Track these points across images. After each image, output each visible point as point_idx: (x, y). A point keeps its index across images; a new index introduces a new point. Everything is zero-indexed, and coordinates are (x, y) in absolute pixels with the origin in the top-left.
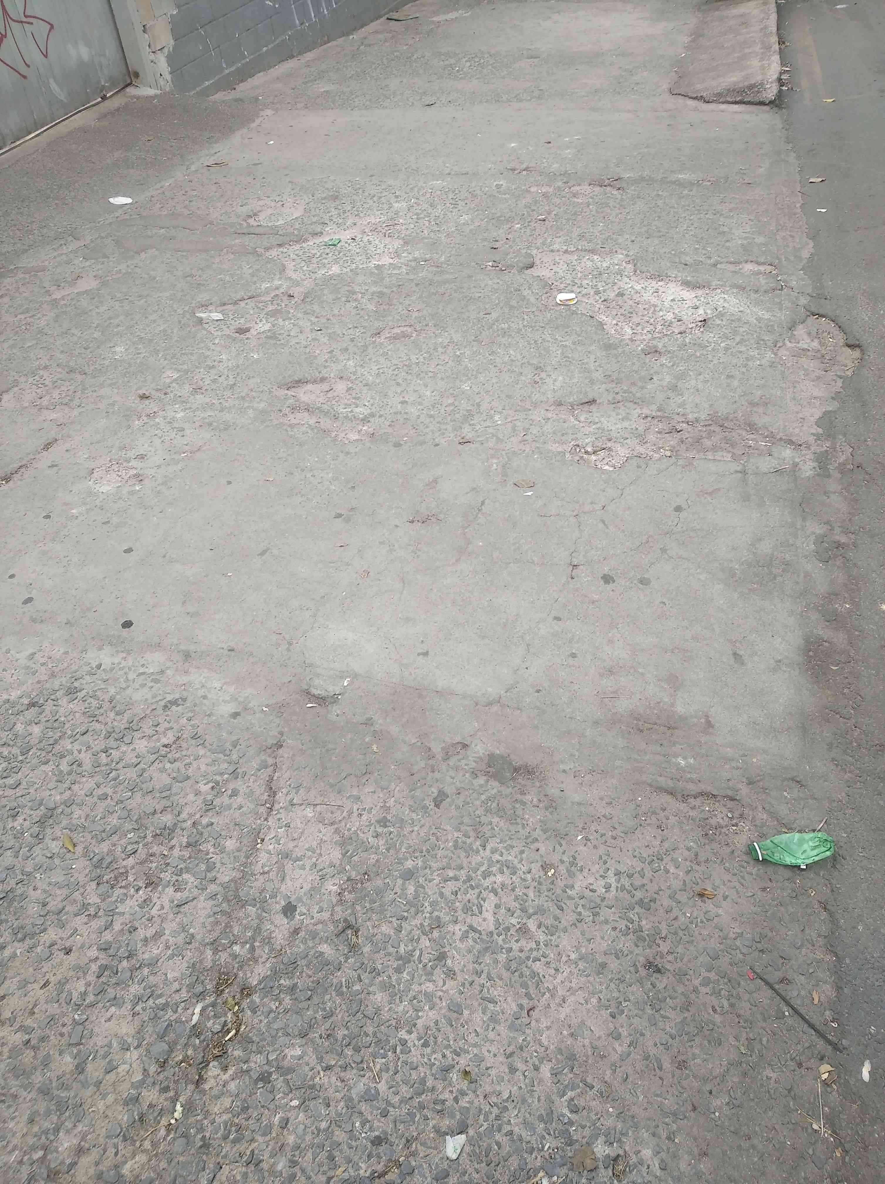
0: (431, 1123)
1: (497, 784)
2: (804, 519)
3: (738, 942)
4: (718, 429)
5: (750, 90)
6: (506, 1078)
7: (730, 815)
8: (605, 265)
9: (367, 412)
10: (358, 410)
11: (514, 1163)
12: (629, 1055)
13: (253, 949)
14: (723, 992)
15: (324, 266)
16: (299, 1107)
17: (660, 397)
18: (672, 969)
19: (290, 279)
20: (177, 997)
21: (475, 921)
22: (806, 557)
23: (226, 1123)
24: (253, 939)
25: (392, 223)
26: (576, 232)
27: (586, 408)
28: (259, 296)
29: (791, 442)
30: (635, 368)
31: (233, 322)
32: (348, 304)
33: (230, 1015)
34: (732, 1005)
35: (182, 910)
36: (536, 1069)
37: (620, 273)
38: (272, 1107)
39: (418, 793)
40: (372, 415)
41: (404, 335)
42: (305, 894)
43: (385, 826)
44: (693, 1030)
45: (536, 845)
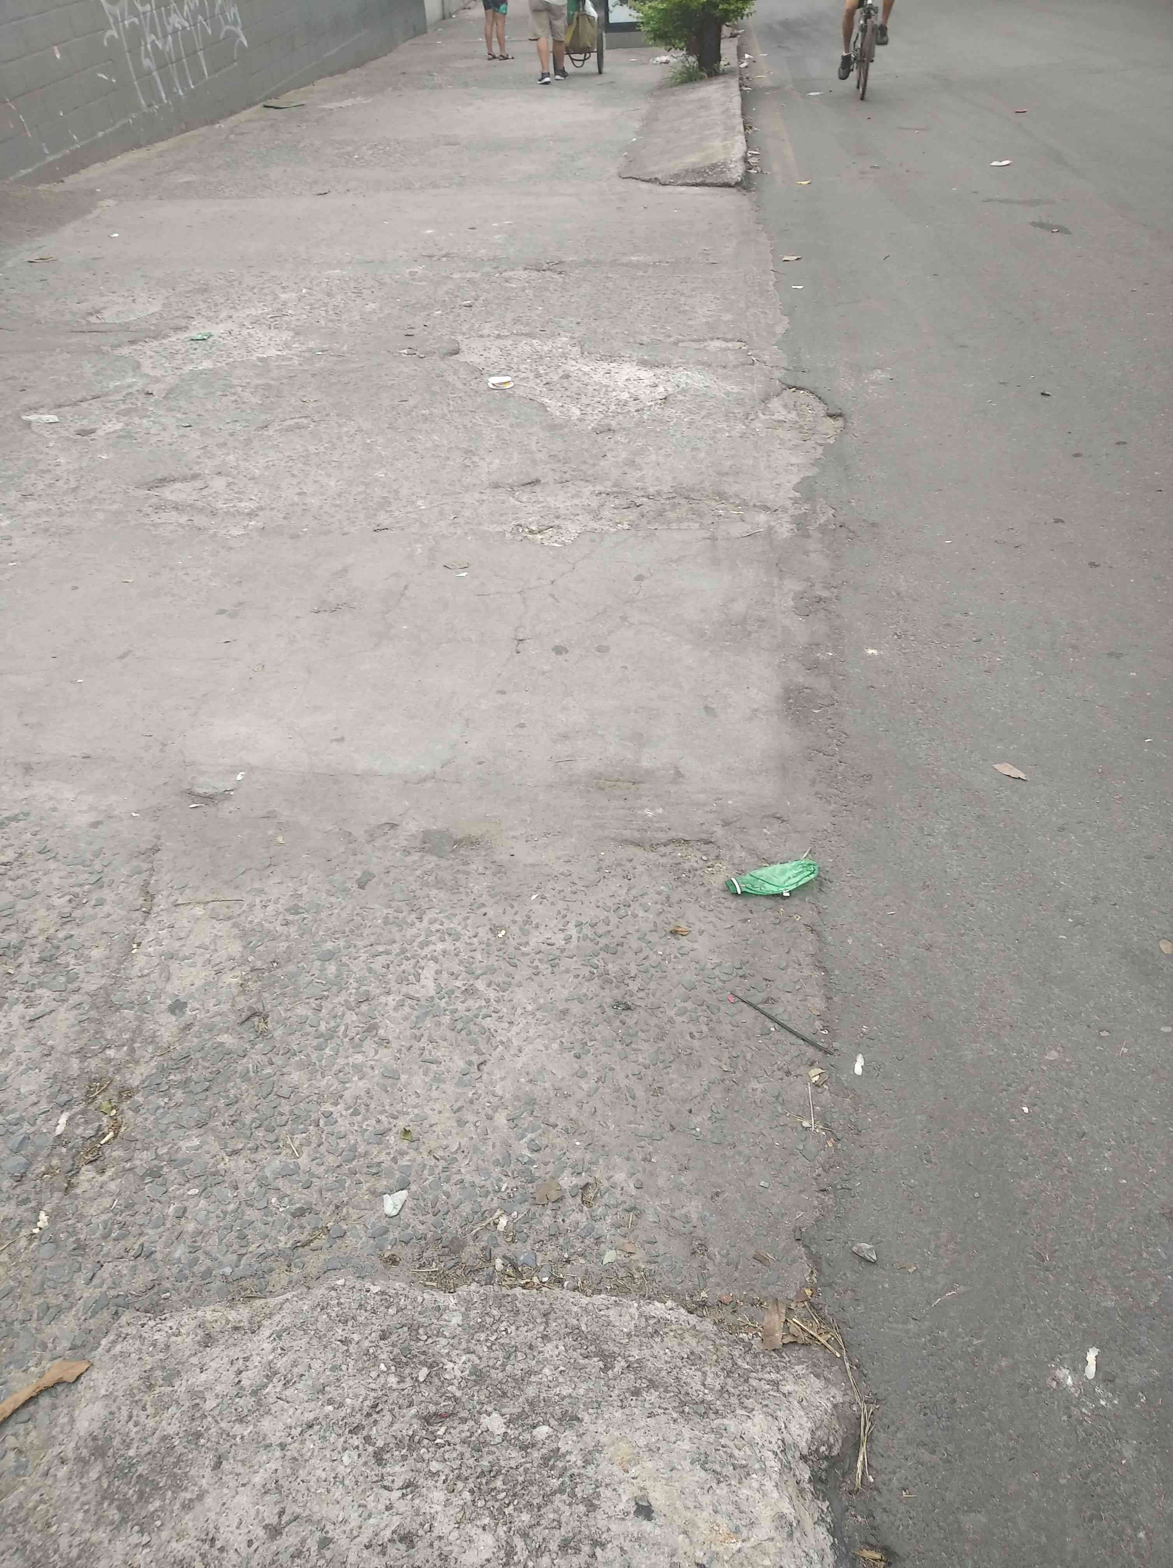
0: (365, 1187)
1: (435, 858)
2: (781, 578)
3: (717, 972)
4: (683, 501)
5: (712, 170)
6: (454, 1131)
7: (704, 858)
8: (546, 348)
9: (253, 505)
10: (243, 504)
11: (466, 1209)
12: (597, 1089)
13: (132, 1050)
14: (701, 1019)
15: (192, 361)
16: (199, 1195)
17: (615, 473)
18: (643, 1005)
19: (147, 375)
20: (35, 1110)
21: (411, 990)
22: (783, 612)
23: (105, 1223)
24: (132, 1040)
25: (279, 313)
26: (509, 317)
27: (528, 488)
28: (107, 394)
29: (766, 508)
30: (584, 446)
31: (72, 424)
32: (224, 399)
33: (105, 1119)
34: (711, 1030)
35: (36, 1024)
36: (490, 1118)
37: (565, 356)
38: (164, 1199)
39: (337, 877)
40: (261, 508)
41: (299, 427)
42: (197, 990)
43: (297, 913)
44: (669, 1057)
45: (483, 910)
